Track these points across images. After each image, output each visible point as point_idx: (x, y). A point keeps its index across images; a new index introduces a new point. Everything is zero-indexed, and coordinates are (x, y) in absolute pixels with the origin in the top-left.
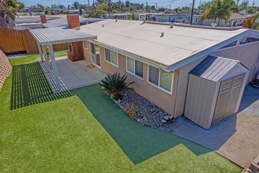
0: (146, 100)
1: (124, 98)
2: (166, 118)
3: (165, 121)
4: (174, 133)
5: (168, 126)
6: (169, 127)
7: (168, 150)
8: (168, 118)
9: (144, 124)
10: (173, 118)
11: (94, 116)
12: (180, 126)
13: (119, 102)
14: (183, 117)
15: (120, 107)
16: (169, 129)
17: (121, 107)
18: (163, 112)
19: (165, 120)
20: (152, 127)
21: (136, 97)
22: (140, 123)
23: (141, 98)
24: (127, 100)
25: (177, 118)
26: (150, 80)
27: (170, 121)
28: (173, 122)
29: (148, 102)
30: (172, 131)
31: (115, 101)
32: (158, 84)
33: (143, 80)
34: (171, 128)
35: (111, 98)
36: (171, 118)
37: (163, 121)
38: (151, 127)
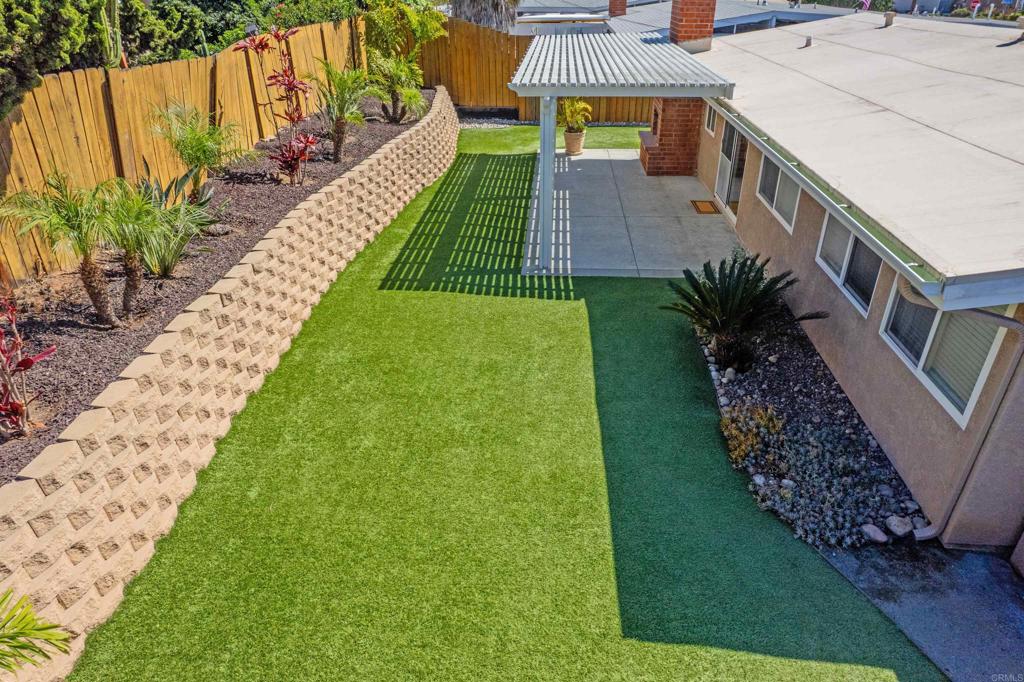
1: (759, 371)
2: (899, 526)
3: (881, 537)
4: (888, 607)
5: (882, 562)
6: (881, 571)
8: (908, 528)
9: (769, 503)
10: (935, 542)
11: (597, 394)
13: (724, 380)
14: (1002, 561)
15: (716, 398)
16: (878, 581)
17: (723, 400)
18: (903, 493)
19: (887, 531)
20: (800, 532)
21: (815, 382)
22: (756, 493)
23: (832, 392)
24: (762, 383)
25: (958, 553)
26: (894, 328)
27: (905, 549)
30: (887, 594)
31: (712, 368)
32: (918, 356)
33: (865, 315)
34: (893, 579)
35: (706, 351)
36: (923, 533)
37: (872, 535)
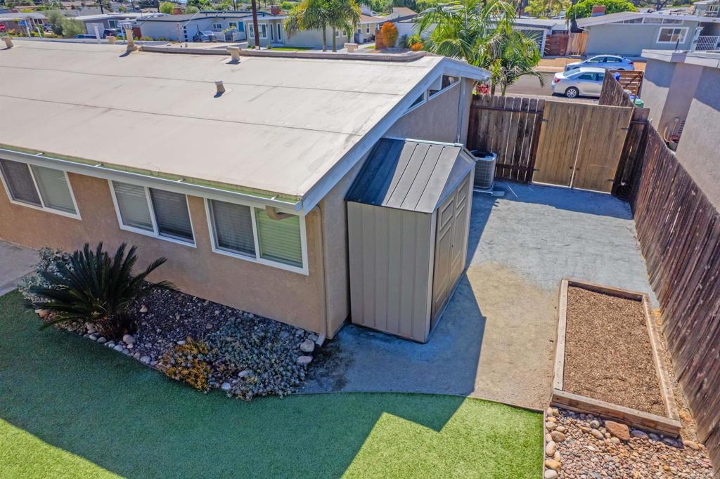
0: (222, 309)
1: (144, 324)
2: (308, 346)
3: (309, 359)
4: (348, 388)
5: (321, 371)
6: (326, 375)
7: (361, 451)
10: (327, 341)
12: (355, 356)
13: (130, 346)
14: (350, 326)
15: (139, 362)
16: (331, 381)
17: (145, 360)
18: (291, 329)
19: (306, 354)
20: (281, 393)
21: (183, 306)
22: (235, 395)
23: (199, 305)
24: (154, 330)
25: (336, 337)
26: (222, 243)
27: (322, 354)
28: (330, 352)
29: (230, 311)
30: (341, 383)
31: (111, 345)
32: (253, 252)
33: (195, 246)
34: (334, 374)
35: (91, 337)
36: (320, 342)
38: (277, 395)
